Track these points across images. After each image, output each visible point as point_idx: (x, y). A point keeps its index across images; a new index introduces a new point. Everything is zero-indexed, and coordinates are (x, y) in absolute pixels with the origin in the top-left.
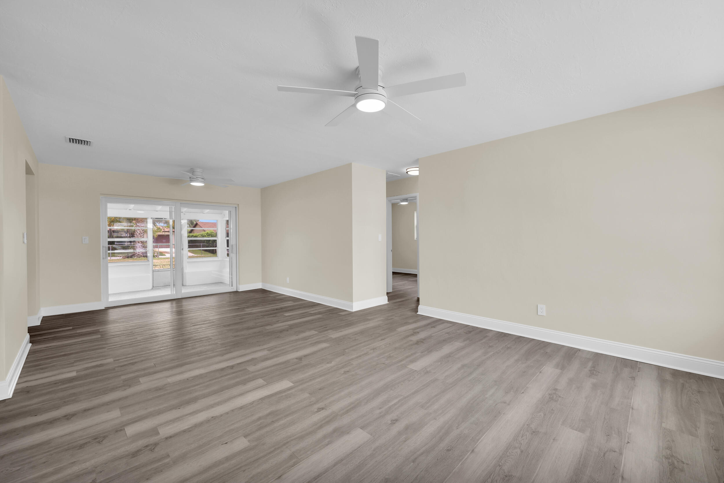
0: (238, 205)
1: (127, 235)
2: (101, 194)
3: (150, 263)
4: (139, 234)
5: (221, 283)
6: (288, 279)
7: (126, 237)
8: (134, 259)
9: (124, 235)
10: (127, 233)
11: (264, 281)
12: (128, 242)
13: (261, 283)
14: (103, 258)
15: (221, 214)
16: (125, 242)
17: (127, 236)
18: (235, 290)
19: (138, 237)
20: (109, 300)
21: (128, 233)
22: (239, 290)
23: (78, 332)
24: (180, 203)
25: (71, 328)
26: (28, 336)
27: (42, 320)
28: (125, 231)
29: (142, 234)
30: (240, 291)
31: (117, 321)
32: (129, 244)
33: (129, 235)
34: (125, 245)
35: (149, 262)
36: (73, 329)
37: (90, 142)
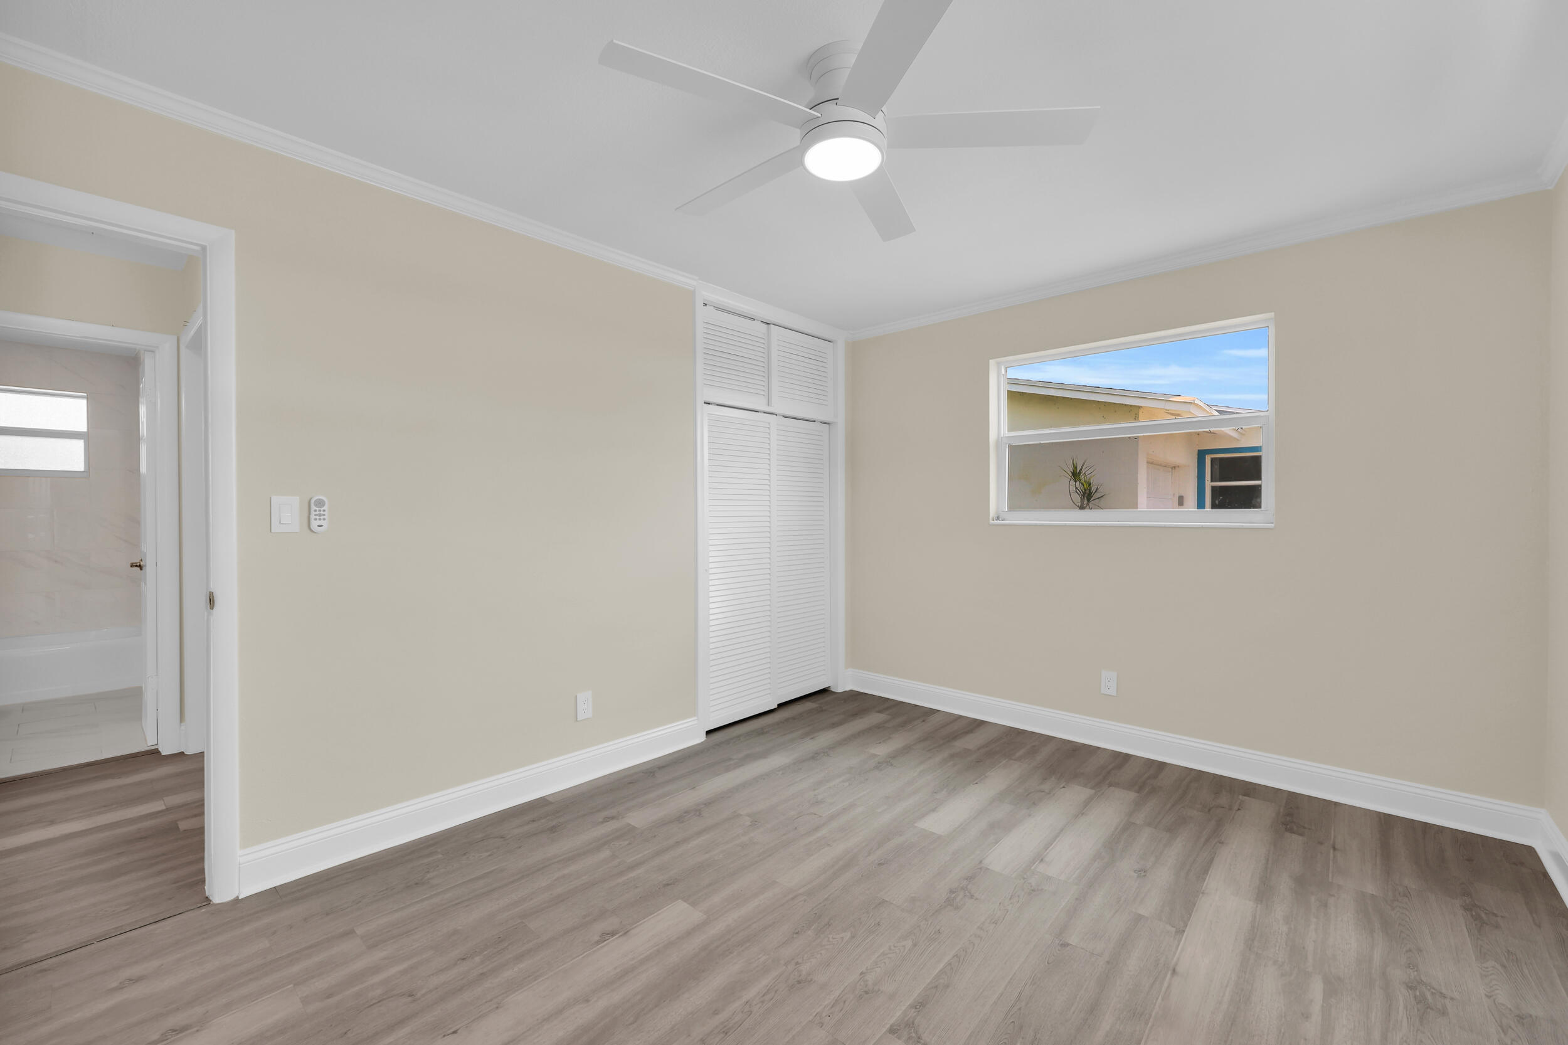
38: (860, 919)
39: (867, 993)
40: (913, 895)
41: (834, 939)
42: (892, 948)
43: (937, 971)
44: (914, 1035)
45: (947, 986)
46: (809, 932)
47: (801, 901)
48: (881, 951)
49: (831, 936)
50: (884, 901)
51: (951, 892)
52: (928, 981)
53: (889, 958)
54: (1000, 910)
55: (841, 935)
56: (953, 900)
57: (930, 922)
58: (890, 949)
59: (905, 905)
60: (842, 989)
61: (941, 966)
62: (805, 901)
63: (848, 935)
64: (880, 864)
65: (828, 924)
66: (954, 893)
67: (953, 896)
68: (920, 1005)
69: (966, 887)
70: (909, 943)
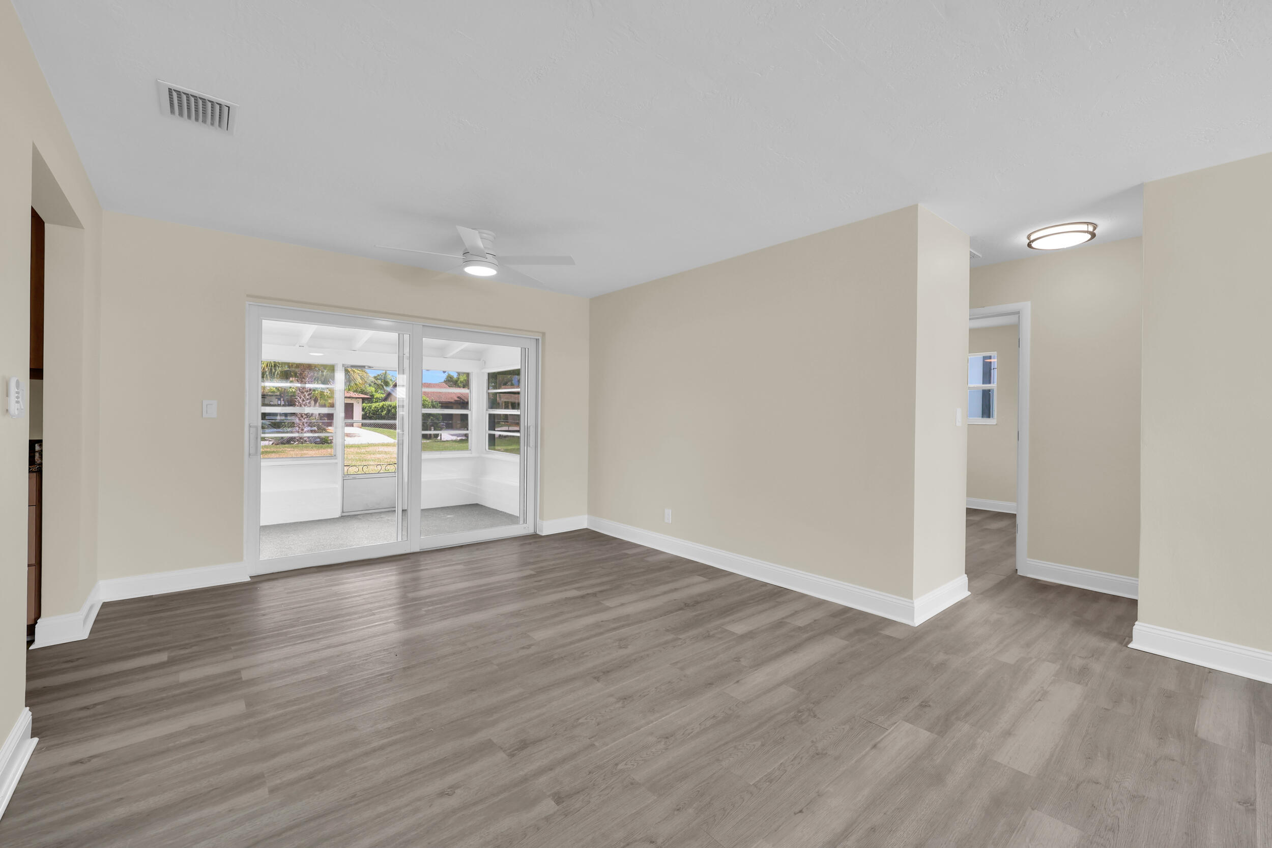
0: (544, 334)
1: (281, 402)
2: (248, 296)
3: (339, 460)
4: (303, 401)
5: (477, 505)
6: (668, 512)
7: (279, 405)
8: (292, 445)
9: (275, 401)
10: (279, 399)
11: (594, 509)
12: (281, 415)
13: (586, 517)
14: (250, 455)
15: (480, 360)
16: (275, 415)
17: (279, 403)
18: (530, 531)
19: (301, 406)
20: (262, 558)
21: (282, 399)
22: (542, 531)
23: (184, 677)
24: (421, 326)
25: (163, 657)
26: (25, 717)
27: (100, 618)
28: (276, 395)
29: (308, 401)
30: (543, 535)
31: (286, 633)
32: (283, 418)
33: (283, 403)
34: (276, 420)
35: (336, 459)
36: (171, 662)
37: (229, 107)
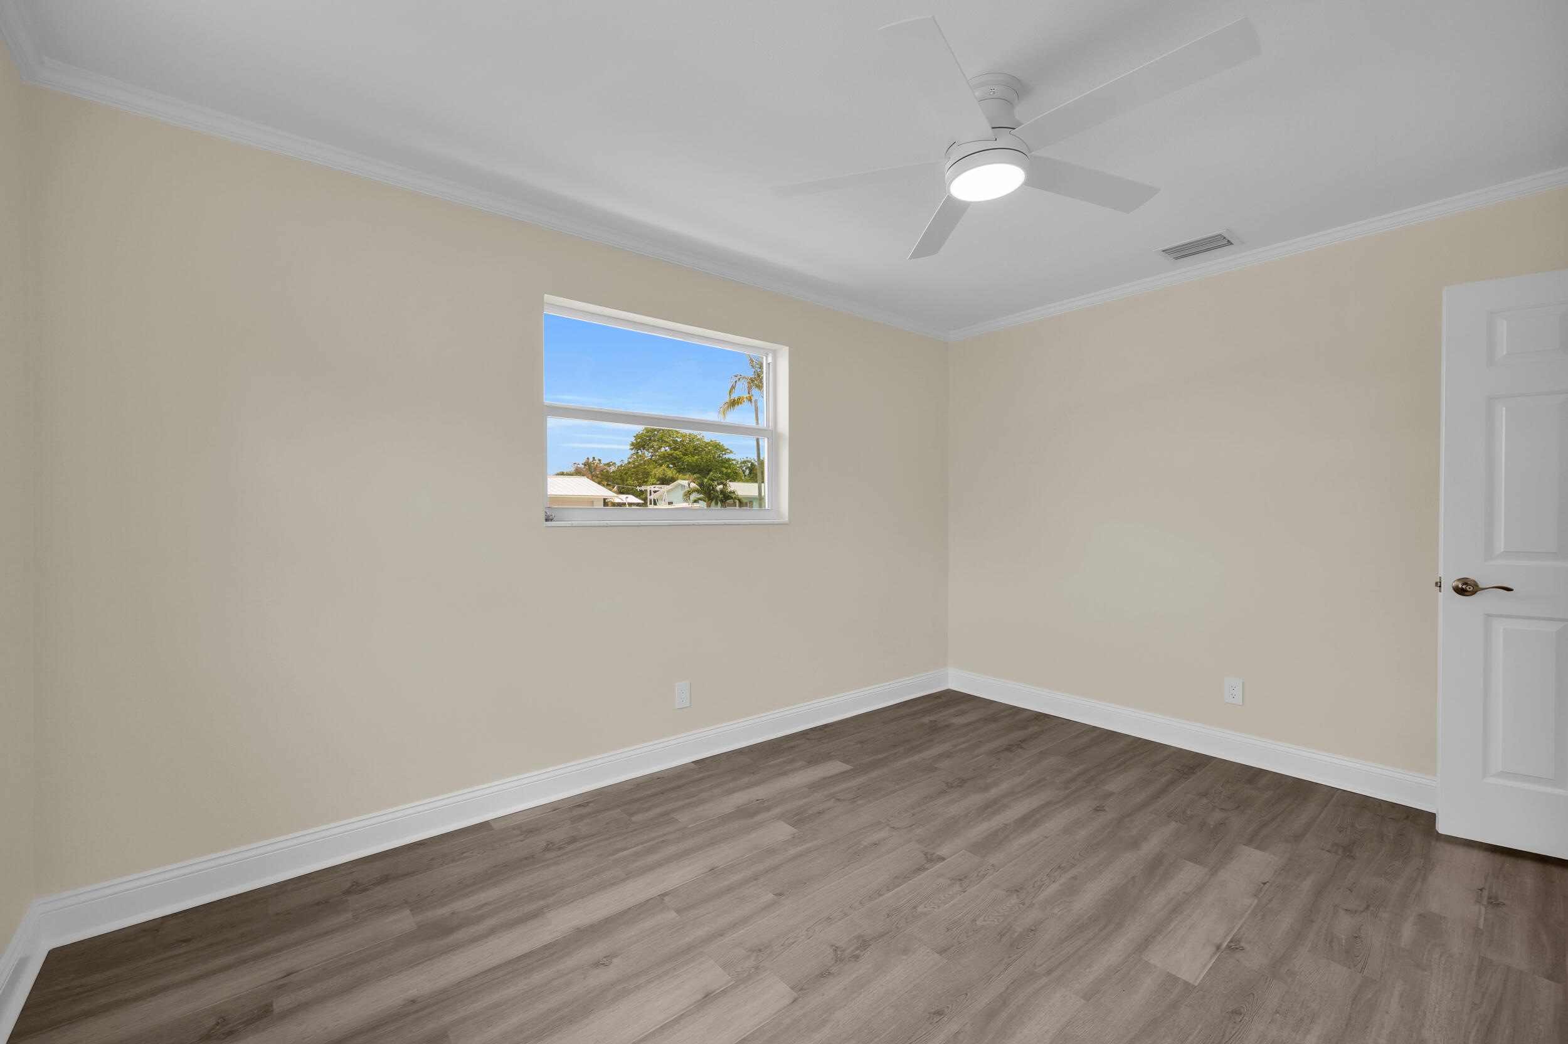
38: (968, 937)
39: (961, 880)
40: (905, 957)
41: (993, 921)
42: (936, 907)
43: (901, 887)
44: (929, 856)
45: (896, 877)
46: (1019, 929)
47: (1040, 965)
48: (946, 906)
49: (997, 923)
50: (940, 953)
51: (856, 958)
52: (910, 882)
53: (940, 900)
54: (814, 931)
55: (985, 923)
56: (861, 947)
57: (894, 925)
58: (939, 907)
59: (917, 946)
60: (980, 884)
61: (896, 890)
62: (1035, 965)
63: (980, 922)
64: (940, 1013)
65: (1001, 935)
66: (855, 955)
67: (858, 951)
68: (921, 869)
69: (836, 961)
70: (920, 909)
